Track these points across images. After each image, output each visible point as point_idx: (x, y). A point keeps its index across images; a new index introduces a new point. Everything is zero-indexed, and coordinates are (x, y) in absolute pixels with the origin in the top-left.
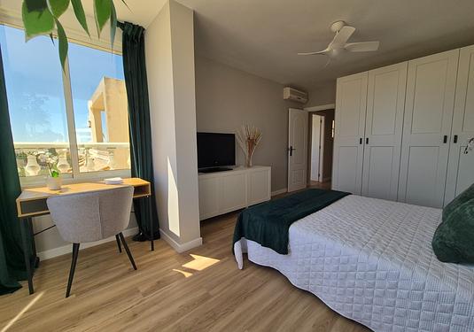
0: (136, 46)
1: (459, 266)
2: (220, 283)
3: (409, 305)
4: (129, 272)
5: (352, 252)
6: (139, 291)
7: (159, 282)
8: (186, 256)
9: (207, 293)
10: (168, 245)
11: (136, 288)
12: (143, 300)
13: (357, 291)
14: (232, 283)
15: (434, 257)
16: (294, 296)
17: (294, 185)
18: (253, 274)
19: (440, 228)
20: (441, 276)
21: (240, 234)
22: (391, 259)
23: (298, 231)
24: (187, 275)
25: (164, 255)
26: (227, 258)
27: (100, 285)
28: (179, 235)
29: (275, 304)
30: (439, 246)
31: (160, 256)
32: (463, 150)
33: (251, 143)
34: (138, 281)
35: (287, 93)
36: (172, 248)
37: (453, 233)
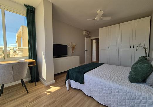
0: (32, 14)
1: (137, 84)
2: (60, 96)
3: (122, 98)
4: (25, 94)
5: (104, 82)
6: (28, 101)
7: (37, 97)
8: (49, 87)
9: (55, 100)
10: (42, 83)
11: (28, 100)
12: (30, 105)
13: (106, 95)
14: (65, 95)
15: (129, 82)
16: (86, 98)
17: (87, 62)
18: (72, 92)
19: (130, 72)
20: (132, 88)
21: (68, 78)
22: (116, 83)
23: (87, 76)
24: (48, 94)
25: (40, 87)
26: (63, 87)
27: (12, 100)
28: (46, 79)
29: (79, 102)
30: (130, 78)
31: (38, 88)
32: (136, 50)
33: (73, 48)
34: (28, 97)
35: (84, 33)
36: (44, 84)
37: (134, 74)
